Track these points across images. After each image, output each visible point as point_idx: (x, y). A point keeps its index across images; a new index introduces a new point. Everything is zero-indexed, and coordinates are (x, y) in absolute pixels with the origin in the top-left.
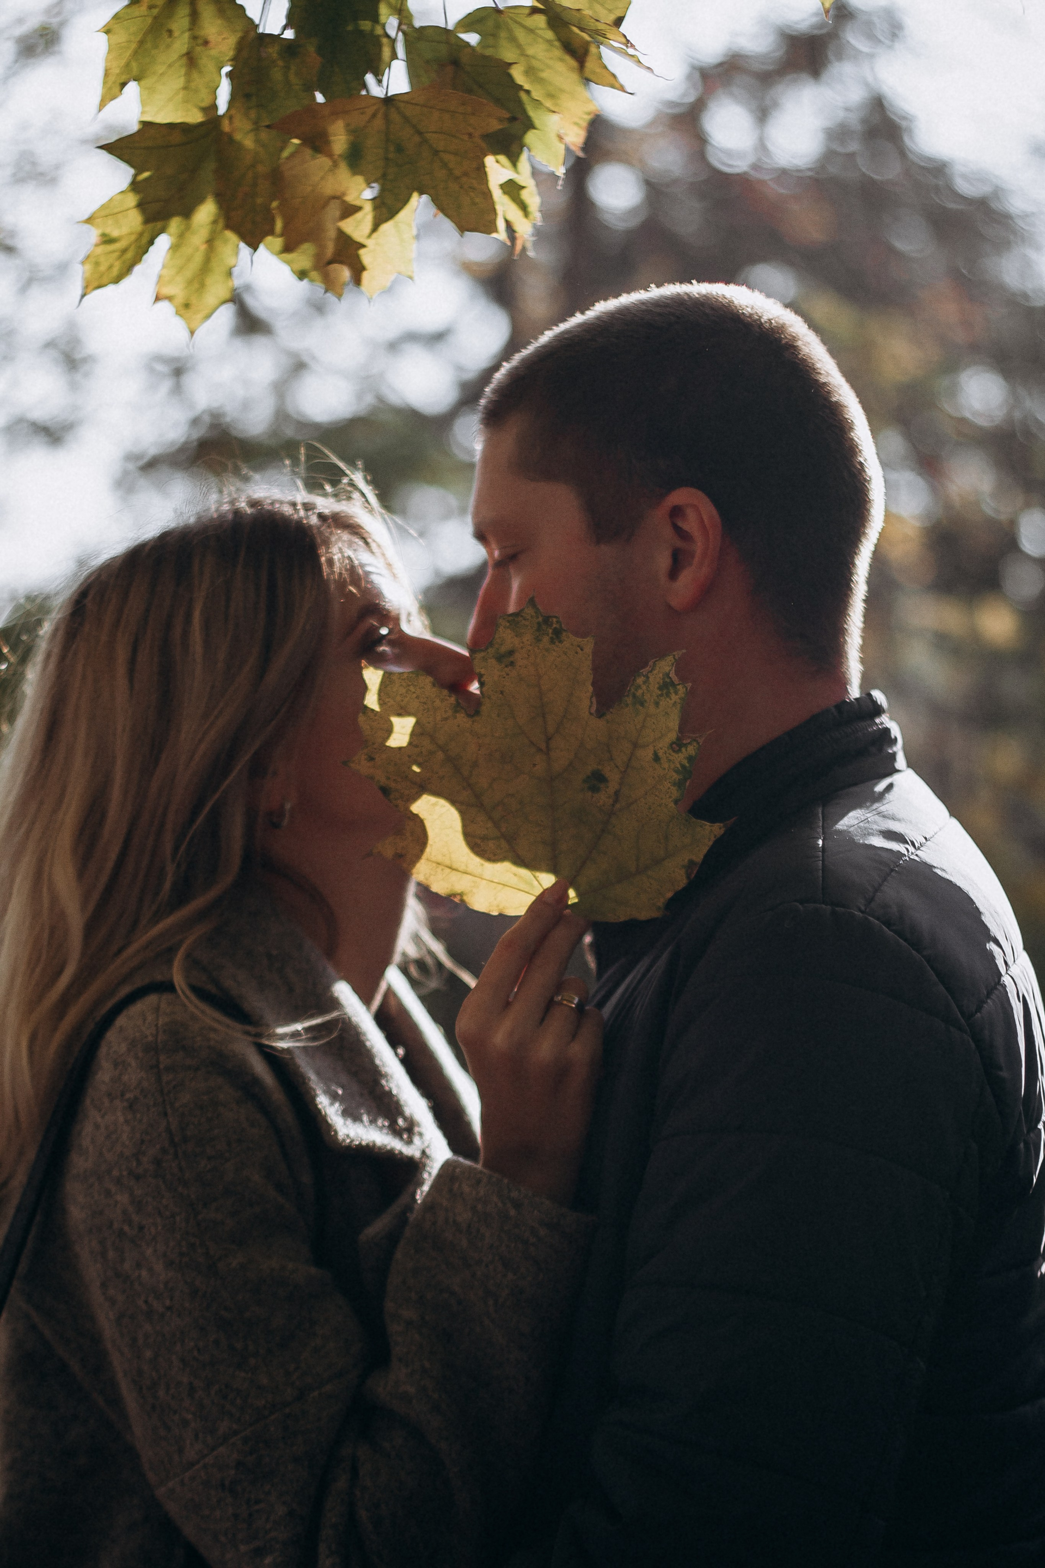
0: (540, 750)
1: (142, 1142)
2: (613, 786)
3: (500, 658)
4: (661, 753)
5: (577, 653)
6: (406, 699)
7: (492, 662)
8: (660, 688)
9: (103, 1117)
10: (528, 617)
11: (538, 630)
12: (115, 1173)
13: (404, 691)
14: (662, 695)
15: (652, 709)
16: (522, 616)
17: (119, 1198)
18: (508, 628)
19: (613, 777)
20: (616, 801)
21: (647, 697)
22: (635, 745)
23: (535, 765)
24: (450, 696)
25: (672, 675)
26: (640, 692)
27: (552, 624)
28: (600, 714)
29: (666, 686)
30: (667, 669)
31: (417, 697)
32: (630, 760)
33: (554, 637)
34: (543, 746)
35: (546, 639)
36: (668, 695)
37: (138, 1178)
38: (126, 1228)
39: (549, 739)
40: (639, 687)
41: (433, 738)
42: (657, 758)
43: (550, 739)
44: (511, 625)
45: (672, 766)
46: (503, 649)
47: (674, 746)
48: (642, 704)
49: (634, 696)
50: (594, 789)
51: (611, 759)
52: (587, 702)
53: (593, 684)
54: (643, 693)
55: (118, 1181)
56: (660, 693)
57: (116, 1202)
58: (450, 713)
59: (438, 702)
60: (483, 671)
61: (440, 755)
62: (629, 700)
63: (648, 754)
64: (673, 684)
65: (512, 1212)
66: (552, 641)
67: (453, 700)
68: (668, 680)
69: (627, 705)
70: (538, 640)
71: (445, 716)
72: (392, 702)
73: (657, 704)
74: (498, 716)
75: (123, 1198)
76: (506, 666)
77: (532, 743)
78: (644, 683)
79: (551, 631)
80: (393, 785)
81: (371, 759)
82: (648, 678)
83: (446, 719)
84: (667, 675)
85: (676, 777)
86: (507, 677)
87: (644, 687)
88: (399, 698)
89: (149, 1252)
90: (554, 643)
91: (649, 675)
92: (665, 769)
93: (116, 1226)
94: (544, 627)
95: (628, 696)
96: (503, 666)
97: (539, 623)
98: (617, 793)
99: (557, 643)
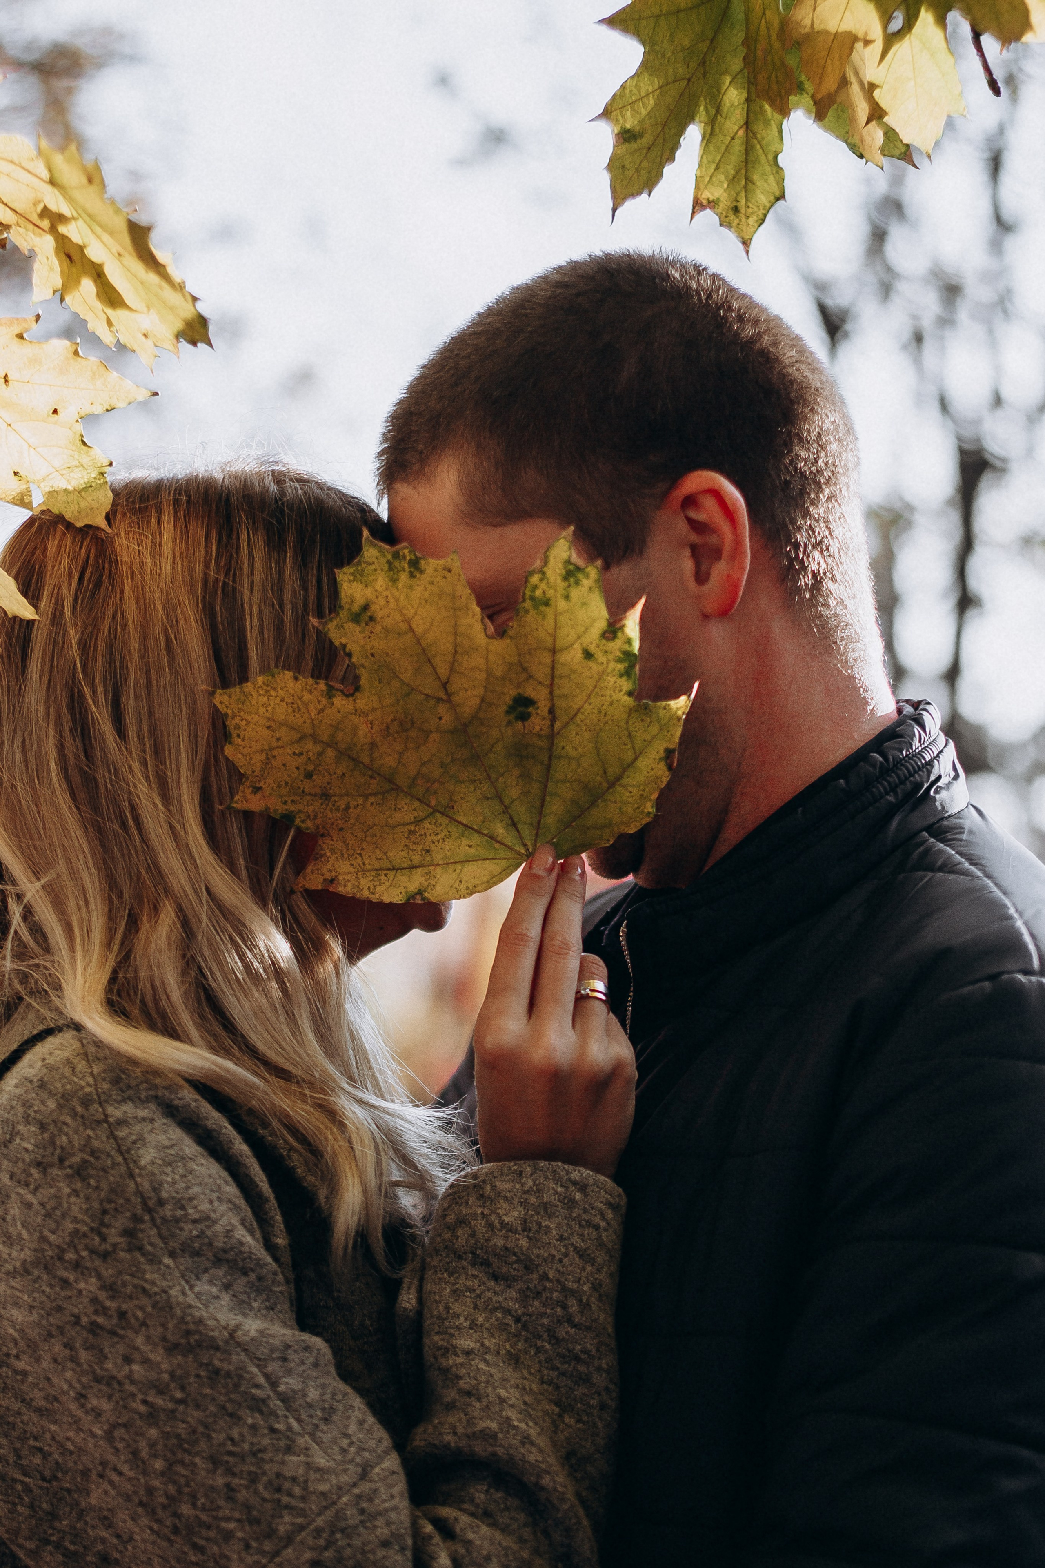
0: (439, 700)
1: (105, 1212)
2: (543, 706)
3: (356, 618)
4: (592, 649)
5: (445, 578)
6: (270, 709)
7: (350, 626)
8: (566, 578)
9: (34, 1192)
10: (374, 560)
11: (390, 569)
12: (70, 1256)
13: (265, 699)
14: (569, 586)
15: (562, 604)
16: (365, 562)
17: (82, 1285)
18: (354, 580)
19: (539, 694)
20: (554, 720)
21: (550, 593)
22: (554, 651)
23: (440, 718)
24: (317, 683)
25: (575, 558)
26: (538, 593)
27: (404, 557)
28: (501, 633)
29: (571, 573)
30: (565, 556)
31: (282, 700)
32: (553, 668)
33: (412, 569)
34: (442, 695)
35: (404, 577)
36: (577, 583)
37: (105, 1256)
38: (100, 1320)
39: (445, 685)
40: (536, 587)
41: (314, 737)
42: (588, 655)
43: (446, 683)
44: (355, 576)
45: (611, 657)
46: (356, 608)
47: (607, 635)
48: (547, 604)
49: (532, 598)
50: (524, 717)
51: (530, 677)
52: (478, 627)
53: (479, 603)
54: (544, 592)
55: (77, 1265)
56: (566, 584)
57: (80, 1292)
58: (324, 701)
59: (307, 696)
60: (344, 640)
61: (330, 753)
62: (528, 604)
63: (576, 653)
64: (578, 569)
65: (578, 1196)
66: (412, 576)
67: (322, 686)
68: (571, 567)
69: (527, 612)
70: (394, 581)
71: (319, 707)
72: (256, 718)
73: (567, 597)
74: (380, 682)
75: (90, 1285)
76: (367, 624)
77: (427, 695)
78: (541, 580)
79: (406, 565)
80: (292, 808)
81: (256, 790)
82: (544, 574)
83: (322, 710)
84: (568, 562)
85: (621, 667)
86: (372, 635)
87: (543, 585)
88: (262, 710)
89: (139, 1340)
90: (415, 577)
91: (545, 569)
92: (602, 663)
93: (84, 1320)
94: (397, 564)
95: (524, 601)
96: (363, 625)
97: (389, 563)
98: (551, 711)
99: (418, 575)
